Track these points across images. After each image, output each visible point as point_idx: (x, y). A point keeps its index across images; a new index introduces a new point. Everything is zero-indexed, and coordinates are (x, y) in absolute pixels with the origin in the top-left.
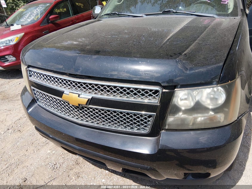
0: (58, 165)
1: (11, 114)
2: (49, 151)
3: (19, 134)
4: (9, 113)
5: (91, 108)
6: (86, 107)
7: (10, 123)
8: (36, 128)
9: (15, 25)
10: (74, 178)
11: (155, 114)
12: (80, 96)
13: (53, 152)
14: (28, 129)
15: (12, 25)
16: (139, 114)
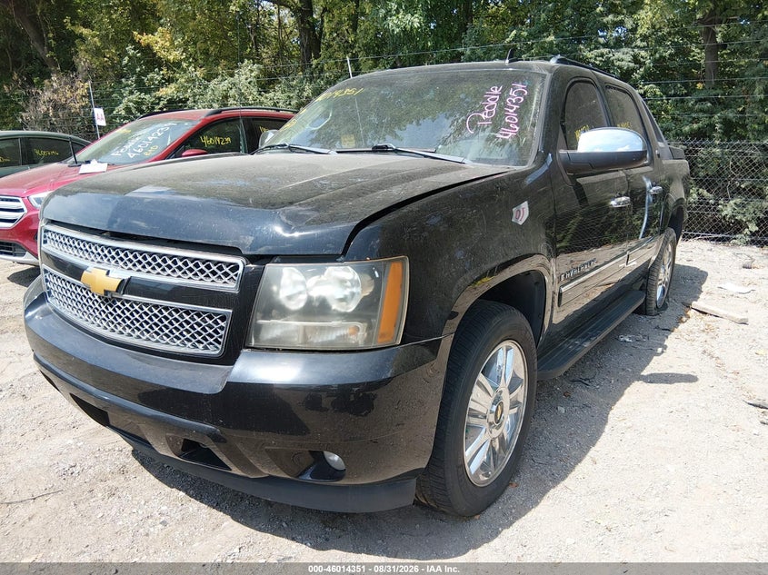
0: (78, 469)
1: (21, 361)
2: (71, 441)
3: (20, 402)
4: (17, 359)
5: (128, 301)
6: (119, 300)
7: (10, 379)
8: (36, 358)
9: (94, 162)
10: (100, 495)
11: (231, 311)
12: (110, 275)
13: (79, 444)
14: (46, 395)
15: (88, 162)
16: (205, 313)
